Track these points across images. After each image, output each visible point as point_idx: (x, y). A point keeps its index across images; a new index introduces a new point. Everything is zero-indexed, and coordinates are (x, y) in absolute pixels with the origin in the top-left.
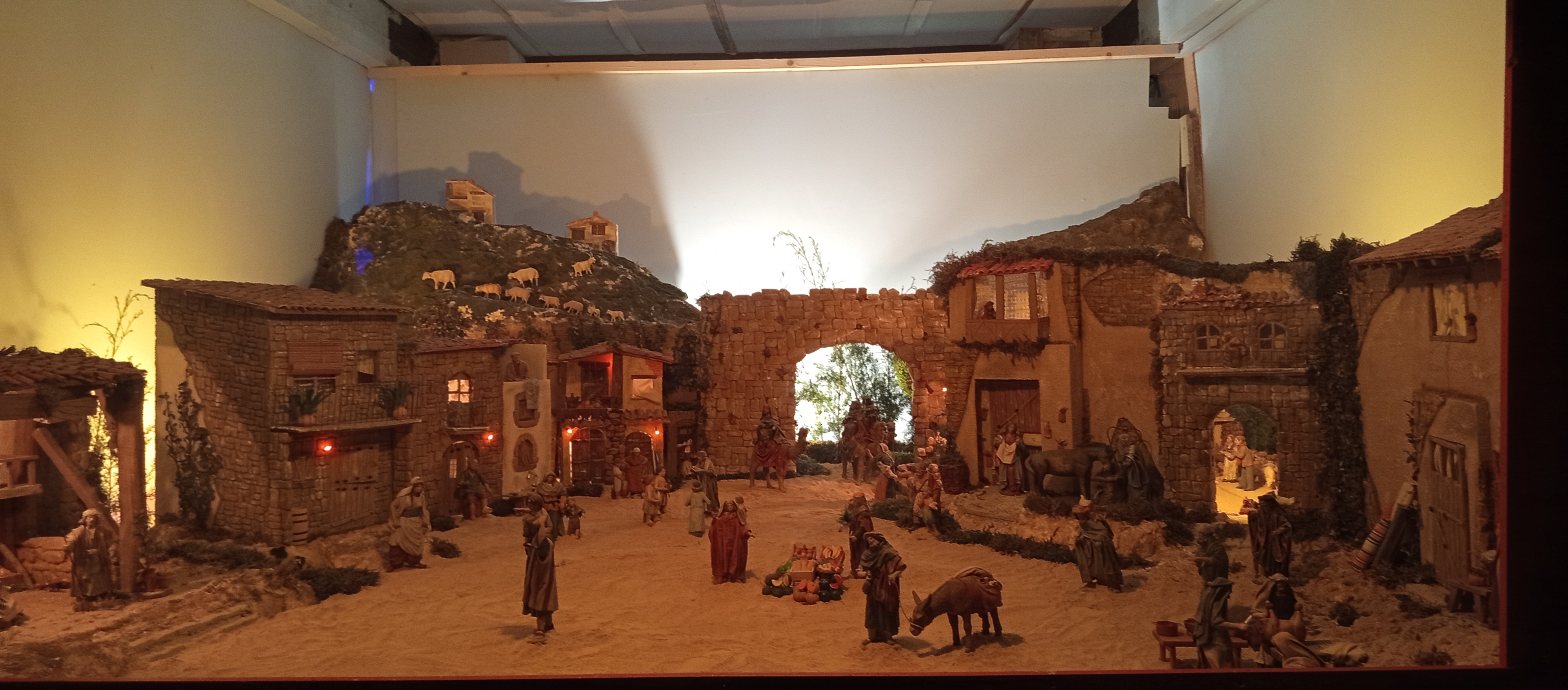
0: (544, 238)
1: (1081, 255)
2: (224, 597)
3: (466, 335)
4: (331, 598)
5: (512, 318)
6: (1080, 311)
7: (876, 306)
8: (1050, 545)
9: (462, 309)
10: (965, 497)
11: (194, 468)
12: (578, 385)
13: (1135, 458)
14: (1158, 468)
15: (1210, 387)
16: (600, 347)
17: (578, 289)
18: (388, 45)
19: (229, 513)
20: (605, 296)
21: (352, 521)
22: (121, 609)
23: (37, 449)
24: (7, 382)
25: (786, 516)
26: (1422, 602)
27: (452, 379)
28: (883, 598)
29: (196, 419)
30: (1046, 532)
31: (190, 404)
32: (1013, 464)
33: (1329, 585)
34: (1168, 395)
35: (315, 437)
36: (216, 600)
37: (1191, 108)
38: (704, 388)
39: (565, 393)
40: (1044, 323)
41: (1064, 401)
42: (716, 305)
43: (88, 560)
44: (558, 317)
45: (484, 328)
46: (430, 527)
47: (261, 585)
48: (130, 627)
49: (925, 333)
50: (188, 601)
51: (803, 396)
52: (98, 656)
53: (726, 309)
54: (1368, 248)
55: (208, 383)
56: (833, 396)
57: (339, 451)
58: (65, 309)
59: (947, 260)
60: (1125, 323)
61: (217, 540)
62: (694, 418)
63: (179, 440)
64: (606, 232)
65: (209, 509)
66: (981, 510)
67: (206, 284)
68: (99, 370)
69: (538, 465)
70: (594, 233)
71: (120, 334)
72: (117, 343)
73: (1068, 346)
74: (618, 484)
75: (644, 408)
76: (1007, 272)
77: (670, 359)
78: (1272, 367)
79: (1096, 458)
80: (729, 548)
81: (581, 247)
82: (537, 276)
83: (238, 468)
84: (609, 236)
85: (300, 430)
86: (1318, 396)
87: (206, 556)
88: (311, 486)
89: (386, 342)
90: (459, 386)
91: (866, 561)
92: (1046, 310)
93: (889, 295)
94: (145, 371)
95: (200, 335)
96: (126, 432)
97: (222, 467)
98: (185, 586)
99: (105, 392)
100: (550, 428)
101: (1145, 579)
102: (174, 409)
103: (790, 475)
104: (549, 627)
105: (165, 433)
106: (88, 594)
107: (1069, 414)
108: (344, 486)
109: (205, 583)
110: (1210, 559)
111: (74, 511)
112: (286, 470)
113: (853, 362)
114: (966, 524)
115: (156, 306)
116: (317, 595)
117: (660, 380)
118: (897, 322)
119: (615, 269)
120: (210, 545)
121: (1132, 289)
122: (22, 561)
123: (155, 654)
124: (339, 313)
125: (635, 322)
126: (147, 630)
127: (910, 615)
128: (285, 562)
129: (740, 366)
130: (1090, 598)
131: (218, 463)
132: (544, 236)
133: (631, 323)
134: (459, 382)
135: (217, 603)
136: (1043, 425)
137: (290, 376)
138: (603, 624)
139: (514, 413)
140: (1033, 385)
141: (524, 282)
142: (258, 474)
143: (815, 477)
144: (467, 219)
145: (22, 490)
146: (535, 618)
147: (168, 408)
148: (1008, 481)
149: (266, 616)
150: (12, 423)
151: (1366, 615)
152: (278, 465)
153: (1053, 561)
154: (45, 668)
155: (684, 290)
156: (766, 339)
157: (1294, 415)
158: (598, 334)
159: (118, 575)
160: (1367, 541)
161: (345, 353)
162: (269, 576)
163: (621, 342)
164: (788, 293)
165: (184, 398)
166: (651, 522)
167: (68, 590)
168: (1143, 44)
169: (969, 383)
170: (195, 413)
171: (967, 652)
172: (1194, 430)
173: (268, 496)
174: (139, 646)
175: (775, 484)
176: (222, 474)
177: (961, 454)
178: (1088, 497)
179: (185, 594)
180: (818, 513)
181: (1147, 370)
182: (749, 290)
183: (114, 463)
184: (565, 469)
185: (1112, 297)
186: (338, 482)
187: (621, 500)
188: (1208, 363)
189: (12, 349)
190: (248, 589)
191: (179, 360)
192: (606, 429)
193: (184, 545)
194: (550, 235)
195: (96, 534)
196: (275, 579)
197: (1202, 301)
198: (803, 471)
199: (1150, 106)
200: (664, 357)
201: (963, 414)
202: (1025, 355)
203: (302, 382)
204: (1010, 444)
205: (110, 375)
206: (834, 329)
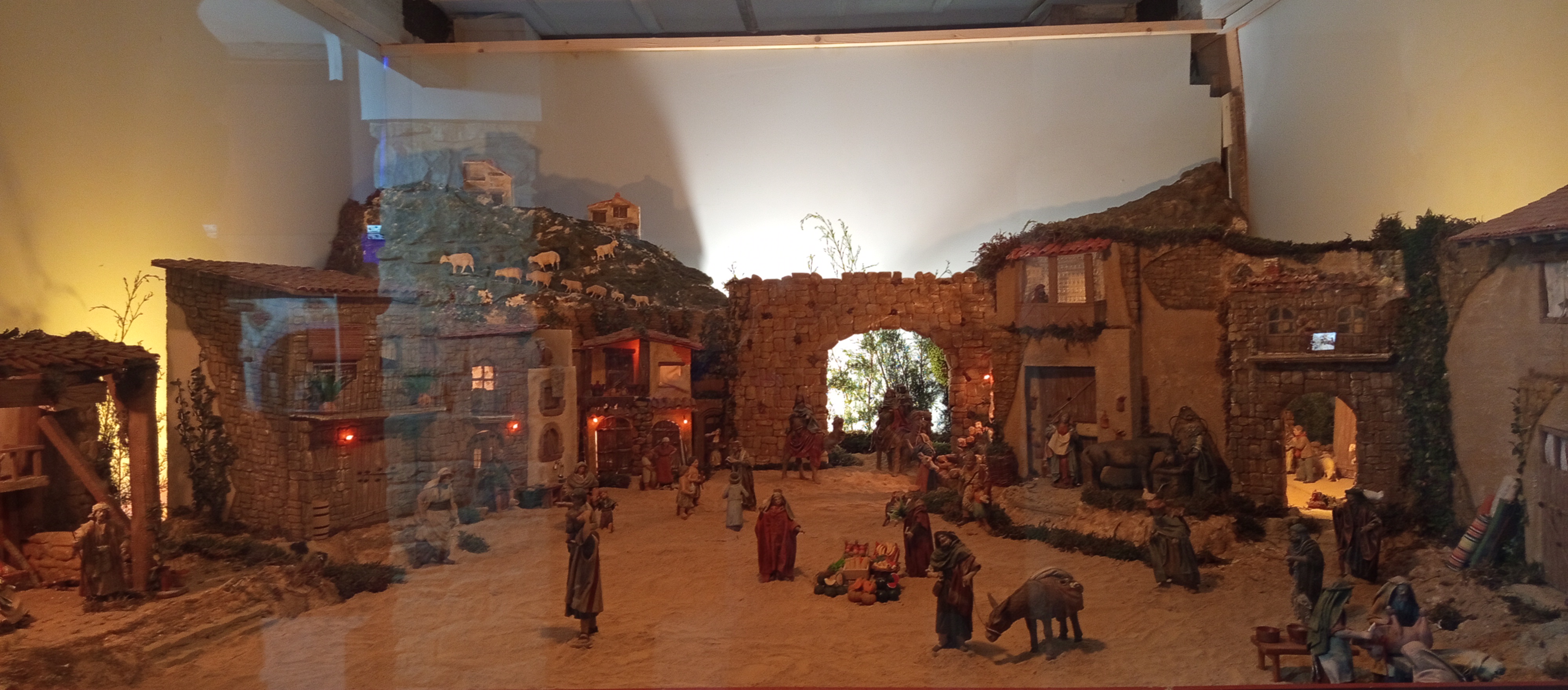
0: (564, 221)
1: (1142, 234)
2: (243, 597)
3: (486, 320)
4: (356, 596)
5: (534, 303)
6: (1139, 293)
7: (912, 290)
8: (1113, 541)
9: (482, 293)
10: (1015, 490)
11: (208, 459)
12: (603, 372)
13: (1203, 449)
14: (1225, 460)
15: (1283, 374)
16: (626, 333)
17: (602, 273)
18: (402, 23)
19: (245, 506)
20: (628, 281)
21: (374, 513)
22: (133, 609)
23: (43, 438)
24: (10, 366)
25: (825, 509)
26: (1534, 604)
27: (476, 366)
28: (956, 601)
29: (210, 407)
30: (1107, 528)
31: (204, 391)
32: (1066, 456)
33: (1424, 585)
34: (1237, 381)
35: (336, 426)
36: (235, 599)
37: (1234, 85)
38: (733, 376)
39: (590, 381)
40: (1101, 306)
41: (1123, 388)
42: (745, 289)
43: (98, 557)
44: (581, 302)
45: (504, 312)
46: (458, 521)
47: (282, 583)
48: (145, 630)
49: (963, 319)
50: (205, 601)
51: (832, 384)
52: (110, 663)
53: (755, 293)
54: (1463, 225)
55: (223, 369)
56: (863, 384)
57: (361, 440)
58: (71, 291)
59: (995, 241)
60: (1189, 306)
61: (233, 535)
62: (721, 406)
63: (192, 429)
64: (628, 215)
65: (224, 502)
66: (1032, 504)
67: (220, 265)
68: (109, 354)
69: (564, 455)
70: (615, 215)
71: (129, 317)
72: (126, 327)
73: (1128, 330)
74: (647, 475)
75: (671, 396)
76: (1061, 253)
77: (698, 345)
78: (1353, 353)
79: (1158, 450)
80: (778, 544)
81: (603, 230)
82: (558, 260)
83: (255, 459)
84: (631, 219)
85: (322, 418)
86: (1402, 383)
87: (222, 552)
88: (331, 476)
89: (409, 327)
90: (483, 372)
91: (937, 561)
92: (1103, 293)
93: (926, 280)
94: (157, 355)
95: (214, 318)
96: (137, 420)
97: (238, 458)
98: (202, 585)
99: (115, 377)
100: (575, 418)
101: (1222, 578)
102: (187, 396)
103: (823, 466)
104: (593, 630)
105: (177, 422)
106: (99, 594)
107: (1128, 403)
108: (366, 477)
109: (223, 581)
110: (1304, 558)
111: (83, 504)
112: (306, 461)
113: (884, 349)
114: (1018, 518)
115: (167, 287)
116: (341, 594)
117: (688, 366)
118: (933, 307)
119: (638, 252)
120: (227, 540)
121: (1196, 270)
122: (28, 558)
123: (171, 659)
124: (360, 295)
125: (661, 308)
126: (161, 633)
127: (986, 619)
128: (306, 558)
129: (771, 353)
130: (1166, 598)
131: (234, 453)
132: (564, 218)
133: (656, 308)
134: (483, 368)
135: (236, 602)
136: (1099, 414)
137: (310, 361)
138: (650, 626)
139: (540, 402)
140: (1090, 371)
141: (545, 266)
142: (275, 465)
143: (846, 468)
144: (485, 201)
145: (29, 482)
146: (579, 620)
147: (180, 396)
148: (1060, 473)
149: (288, 616)
150: (16, 410)
151: (1473, 618)
152: (298, 455)
153: (1118, 558)
154: (54, 676)
155: (709, 275)
156: (797, 324)
157: (1375, 403)
158: (621, 319)
159: (130, 572)
160: (1463, 538)
161: (366, 337)
162: (289, 574)
163: (648, 328)
164: (819, 277)
165: (197, 384)
166: (684, 515)
167: (77, 588)
168: (1183, 19)
169: (1018, 370)
170: (210, 400)
171: (1048, 659)
172: (1266, 419)
173: (287, 487)
174: (154, 651)
175: (808, 475)
176: (238, 464)
177: (1010, 445)
178: (1151, 491)
179: (202, 593)
180: (857, 506)
181: (1214, 356)
182: (778, 274)
183: (124, 453)
184: (590, 459)
185: (1175, 278)
186: (360, 473)
187: (650, 492)
188: (1282, 348)
189: (16, 332)
190: (267, 587)
191: (192, 346)
192: (633, 418)
193: (199, 540)
194: (571, 218)
195: (107, 530)
196: (296, 576)
197: (1276, 283)
198: (835, 462)
199: (1192, 83)
200: (693, 343)
201: (1012, 403)
202: (1080, 340)
203: (323, 368)
204: (1064, 434)
205: (121, 359)
206: (867, 314)
